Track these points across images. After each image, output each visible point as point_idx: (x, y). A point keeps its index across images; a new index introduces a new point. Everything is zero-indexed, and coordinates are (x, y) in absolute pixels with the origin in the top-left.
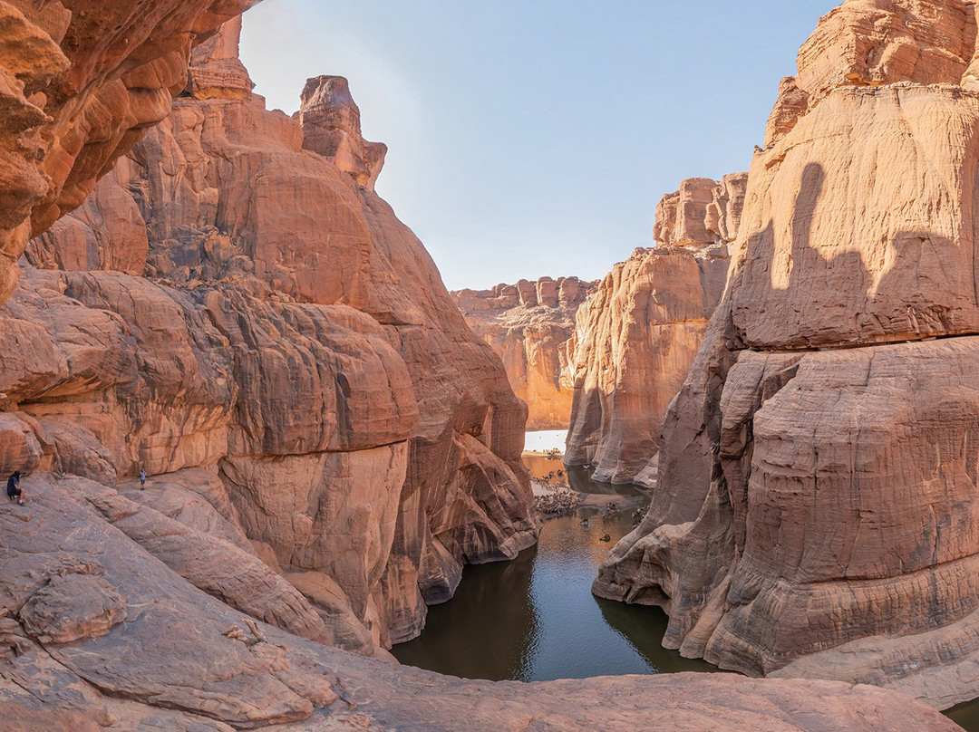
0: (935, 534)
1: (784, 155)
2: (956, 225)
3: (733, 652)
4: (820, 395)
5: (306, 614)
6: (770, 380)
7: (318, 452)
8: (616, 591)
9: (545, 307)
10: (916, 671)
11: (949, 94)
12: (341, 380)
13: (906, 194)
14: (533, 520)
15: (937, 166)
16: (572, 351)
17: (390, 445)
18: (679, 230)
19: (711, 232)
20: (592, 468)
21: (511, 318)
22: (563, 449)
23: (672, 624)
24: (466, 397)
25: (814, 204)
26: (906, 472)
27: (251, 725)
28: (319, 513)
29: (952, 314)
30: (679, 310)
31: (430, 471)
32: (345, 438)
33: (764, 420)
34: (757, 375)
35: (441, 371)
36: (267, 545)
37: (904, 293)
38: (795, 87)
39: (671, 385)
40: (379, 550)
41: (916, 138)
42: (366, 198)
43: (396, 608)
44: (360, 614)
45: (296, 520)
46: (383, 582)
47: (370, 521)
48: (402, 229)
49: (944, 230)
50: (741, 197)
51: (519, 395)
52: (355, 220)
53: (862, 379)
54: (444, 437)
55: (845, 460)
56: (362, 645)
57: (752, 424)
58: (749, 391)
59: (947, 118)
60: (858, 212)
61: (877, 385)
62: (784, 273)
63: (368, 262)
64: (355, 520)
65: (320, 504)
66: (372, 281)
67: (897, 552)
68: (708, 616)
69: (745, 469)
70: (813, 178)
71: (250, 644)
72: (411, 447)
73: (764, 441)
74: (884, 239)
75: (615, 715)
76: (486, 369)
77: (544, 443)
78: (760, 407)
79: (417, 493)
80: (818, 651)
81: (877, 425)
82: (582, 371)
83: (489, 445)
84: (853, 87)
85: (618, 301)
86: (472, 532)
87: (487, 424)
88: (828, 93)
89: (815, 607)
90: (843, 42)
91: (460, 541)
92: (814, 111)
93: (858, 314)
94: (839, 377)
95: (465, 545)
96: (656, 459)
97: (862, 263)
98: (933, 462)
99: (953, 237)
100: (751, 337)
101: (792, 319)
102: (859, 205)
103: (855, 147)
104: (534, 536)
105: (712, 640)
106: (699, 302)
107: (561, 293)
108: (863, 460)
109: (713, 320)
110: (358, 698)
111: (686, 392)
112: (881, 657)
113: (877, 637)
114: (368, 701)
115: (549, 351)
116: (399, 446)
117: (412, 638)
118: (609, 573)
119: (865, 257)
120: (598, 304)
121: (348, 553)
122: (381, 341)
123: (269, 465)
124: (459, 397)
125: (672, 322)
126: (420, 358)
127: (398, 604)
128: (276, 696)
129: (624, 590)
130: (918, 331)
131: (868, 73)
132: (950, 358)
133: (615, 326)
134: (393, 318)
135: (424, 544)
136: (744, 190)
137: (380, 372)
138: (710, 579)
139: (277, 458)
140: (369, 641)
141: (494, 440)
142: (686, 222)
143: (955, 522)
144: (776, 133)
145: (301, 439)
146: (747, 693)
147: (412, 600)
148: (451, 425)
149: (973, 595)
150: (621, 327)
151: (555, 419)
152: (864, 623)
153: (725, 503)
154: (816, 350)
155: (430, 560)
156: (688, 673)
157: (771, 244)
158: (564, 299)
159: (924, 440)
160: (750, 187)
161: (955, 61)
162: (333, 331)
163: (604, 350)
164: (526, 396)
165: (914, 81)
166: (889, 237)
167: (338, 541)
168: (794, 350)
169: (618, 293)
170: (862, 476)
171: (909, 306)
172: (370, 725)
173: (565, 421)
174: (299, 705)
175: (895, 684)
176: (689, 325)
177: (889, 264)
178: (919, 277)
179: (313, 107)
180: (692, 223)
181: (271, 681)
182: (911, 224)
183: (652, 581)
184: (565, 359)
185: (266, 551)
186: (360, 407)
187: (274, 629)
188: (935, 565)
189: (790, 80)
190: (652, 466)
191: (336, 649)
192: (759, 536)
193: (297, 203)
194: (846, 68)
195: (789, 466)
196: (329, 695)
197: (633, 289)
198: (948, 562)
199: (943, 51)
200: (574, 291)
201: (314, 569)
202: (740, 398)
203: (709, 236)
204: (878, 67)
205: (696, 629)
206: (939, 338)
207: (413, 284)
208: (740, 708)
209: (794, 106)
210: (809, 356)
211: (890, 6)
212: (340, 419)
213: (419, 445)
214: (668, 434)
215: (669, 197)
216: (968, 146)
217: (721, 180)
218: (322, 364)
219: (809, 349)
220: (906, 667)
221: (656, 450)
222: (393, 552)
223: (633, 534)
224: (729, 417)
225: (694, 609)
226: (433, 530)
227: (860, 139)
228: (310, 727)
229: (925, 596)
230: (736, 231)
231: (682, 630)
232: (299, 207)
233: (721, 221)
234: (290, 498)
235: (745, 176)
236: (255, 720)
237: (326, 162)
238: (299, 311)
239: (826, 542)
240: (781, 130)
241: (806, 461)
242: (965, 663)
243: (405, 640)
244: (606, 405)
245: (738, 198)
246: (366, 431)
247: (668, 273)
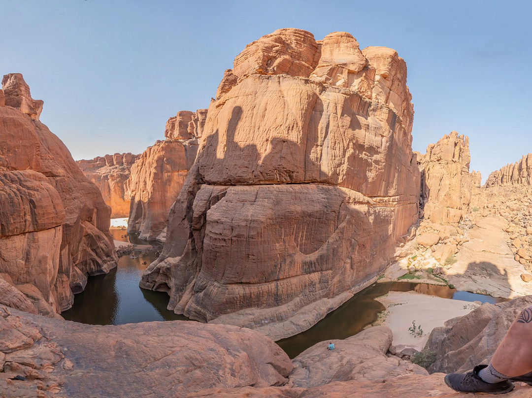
0: (279, 266)
1: (225, 102)
2: (299, 137)
3: (195, 312)
4: (235, 204)
5: (26, 302)
6: (214, 197)
7: (24, 233)
8: (149, 286)
9: (117, 166)
10: (267, 324)
11: (303, 81)
12: (31, 202)
13: (279, 122)
14: (115, 256)
15: (294, 111)
16: (129, 184)
17: (54, 228)
18: (176, 133)
19: (190, 134)
20: (139, 234)
21: (103, 171)
22: (126, 226)
23: (171, 299)
24: (85, 206)
25: (237, 124)
26: (269, 239)
27: (10, 351)
28: (27, 258)
29: (294, 174)
30: (176, 167)
31: (72, 237)
32: (35, 226)
33: (211, 214)
34: (209, 195)
35: (74, 195)
36: (7, 274)
37: (274, 164)
38: (232, 74)
39: (172, 198)
40: (53, 272)
41: (285, 99)
42: (36, 124)
43: (62, 296)
44: (47, 300)
45: (18, 263)
46: (55, 286)
47: (48, 261)
48: (54, 136)
49: (294, 139)
50: (204, 120)
51: (107, 204)
52: (32, 134)
53: (254, 198)
54: (76, 223)
55: (244, 232)
56: (49, 313)
57: (206, 215)
58: (205, 202)
59: (301, 91)
60: (257, 128)
61: (259, 202)
62: (222, 152)
63: (39, 151)
64: (42, 261)
65: (27, 255)
66: (42, 159)
67: (263, 273)
68: (186, 296)
69: (202, 235)
70: (237, 113)
71: (5, 317)
72: (63, 228)
73: (211, 223)
74: (267, 140)
75: (150, 338)
76: (93, 193)
77: (119, 223)
78: (210, 208)
79: (67, 247)
80: (229, 313)
81: (258, 219)
82: (134, 193)
83: (95, 225)
84: (259, 75)
85: (149, 163)
86: (90, 263)
87: (94, 216)
88: (247, 77)
89: (229, 294)
90: (256, 56)
91: (86, 267)
92: (240, 84)
93: (253, 171)
94: (244, 197)
95: (88, 268)
96: (165, 230)
97: (256, 150)
98: (281, 236)
99: (297, 142)
100: (207, 178)
101: (224, 172)
102: (257, 125)
103: (258, 100)
104: (116, 263)
105: (187, 307)
106: (185, 163)
107: (124, 160)
108: (252, 233)
109: (190, 171)
110: (51, 336)
111: (178, 201)
112: (253, 317)
113: (253, 308)
114: (54, 337)
115: (120, 185)
116: (58, 228)
117: (69, 308)
118: (146, 278)
119: (258, 147)
120: (140, 164)
121: (40, 275)
122: (47, 184)
123: (5, 240)
124: (82, 205)
125: (173, 172)
126: (64, 190)
127: (62, 295)
128: (18, 338)
129: (152, 285)
130: (279, 180)
131: (267, 69)
132: (292, 193)
133: (148, 173)
134: (52, 174)
135: (71, 269)
136: (206, 117)
137: (48, 197)
138: (187, 281)
139: (8, 237)
140: (52, 311)
141: (98, 223)
142: (179, 130)
143: (287, 262)
144: (222, 93)
145: (17, 228)
146: (201, 330)
147: (68, 293)
148: (79, 218)
149: (292, 293)
150: (150, 174)
151: (123, 213)
152: (248, 302)
153: (194, 249)
154: (235, 185)
155: (74, 275)
156: (178, 321)
157: (217, 140)
158: (125, 162)
159: (278, 226)
160: (208, 115)
161: (308, 67)
162: (26, 181)
163: (143, 184)
164: (110, 204)
165: (288, 74)
166: (269, 140)
167: (36, 270)
168: (225, 185)
169: (149, 160)
170: (251, 240)
171: (276, 169)
172: (56, 347)
173: (127, 214)
174: (28, 341)
175: (258, 329)
176: (180, 173)
177: (268, 151)
178: (281, 157)
179: (8, 87)
180: (182, 130)
181: (16, 332)
182: (280, 135)
183: (164, 281)
184: (127, 188)
185: (7, 277)
186: (41, 212)
187: (14, 310)
188: (278, 280)
189: (229, 71)
190: (164, 232)
191: (39, 316)
192: (207, 263)
193: (6, 129)
194: (257, 67)
195: (221, 234)
196: (39, 335)
197: (156, 158)
198: (284, 279)
199: (304, 63)
200: (130, 159)
201: (27, 283)
202: (201, 204)
203: (190, 136)
204: (272, 67)
205: (181, 302)
206: (287, 184)
207: (59, 159)
208: (198, 336)
209: (230, 82)
210: (231, 187)
211: (282, 42)
212: (32, 218)
213: (66, 227)
214: (171, 219)
215: (172, 119)
216: (309, 104)
217: (195, 112)
218: (23, 196)
219: (232, 185)
220: (263, 322)
221: (165, 226)
222: (59, 273)
223: (156, 261)
224: (196, 213)
225: (180, 294)
226: (74, 262)
227: (260, 97)
228: (33, 350)
229: (273, 292)
230: (202, 134)
231: (175, 302)
232: (6, 130)
233: (195, 129)
234: (14, 254)
235: (206, 111)
236: (12, 349)
237: (17, 110)
238: (11, 174)
239: (235, 267)
240: (224, 92)
241: (228, 232)
242: (287, 322)
243: (66, 310)
244: (144, 207)
245: (203, 120)
246: (43, 222)
247: (171, 151)
